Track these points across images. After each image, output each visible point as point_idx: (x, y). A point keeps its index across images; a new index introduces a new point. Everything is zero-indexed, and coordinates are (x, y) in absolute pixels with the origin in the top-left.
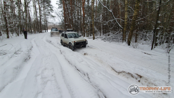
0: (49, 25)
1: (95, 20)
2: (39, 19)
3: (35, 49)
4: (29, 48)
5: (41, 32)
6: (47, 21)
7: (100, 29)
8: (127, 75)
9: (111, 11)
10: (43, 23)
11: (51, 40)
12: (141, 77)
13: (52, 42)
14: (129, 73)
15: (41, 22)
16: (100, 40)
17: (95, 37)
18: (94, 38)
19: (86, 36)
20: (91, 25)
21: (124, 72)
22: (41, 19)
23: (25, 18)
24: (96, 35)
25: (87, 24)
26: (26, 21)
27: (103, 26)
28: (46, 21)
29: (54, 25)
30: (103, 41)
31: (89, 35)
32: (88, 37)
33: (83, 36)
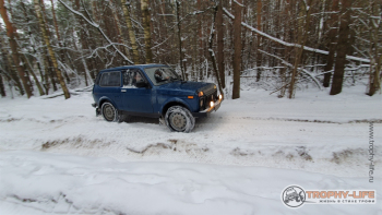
1: (58, 46)
7: (81, 69)
8: (157, 149)
9: (97, 26)
12: (175, 142)
14: (159, 144)
17: (71, 91)
18: (67, 95)
19: (37, 92)
21: (151, 146)
24: (74, 86)
25: (32, 58)
31: (51, 90)
32: (45, 96)
33: (26, 95)
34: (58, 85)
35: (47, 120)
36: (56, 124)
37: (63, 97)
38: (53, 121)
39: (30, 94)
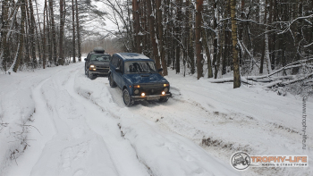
0: (85, 39)
2: (57, 22)
3: (42, 118)
4: (25, 116)
5: (61, 63)
6: (79, 28)
10: (68, 34)
11: (90, 90)
13: (94, 95)
15: (62, 32)
16: (259, 88)
17: (243, 78)
18: (237, 83)
19: (206, 73)
20: (227, 36)
22: (62, 23)
23: (19, 22)
24: (246, 71)
25: (211, 33)
26: (22, 31)
27: (273, 36)
28: (77, 28)
29: (102, 39)
30: (273, 94)
31: (220, 73)
32: (213, 79)
33: (196, 74)
34: (228, 68)
35: (212, 110)
36: (219, 118)
37: (232, 84)
38: (217, 113)
39: (200, 75)
